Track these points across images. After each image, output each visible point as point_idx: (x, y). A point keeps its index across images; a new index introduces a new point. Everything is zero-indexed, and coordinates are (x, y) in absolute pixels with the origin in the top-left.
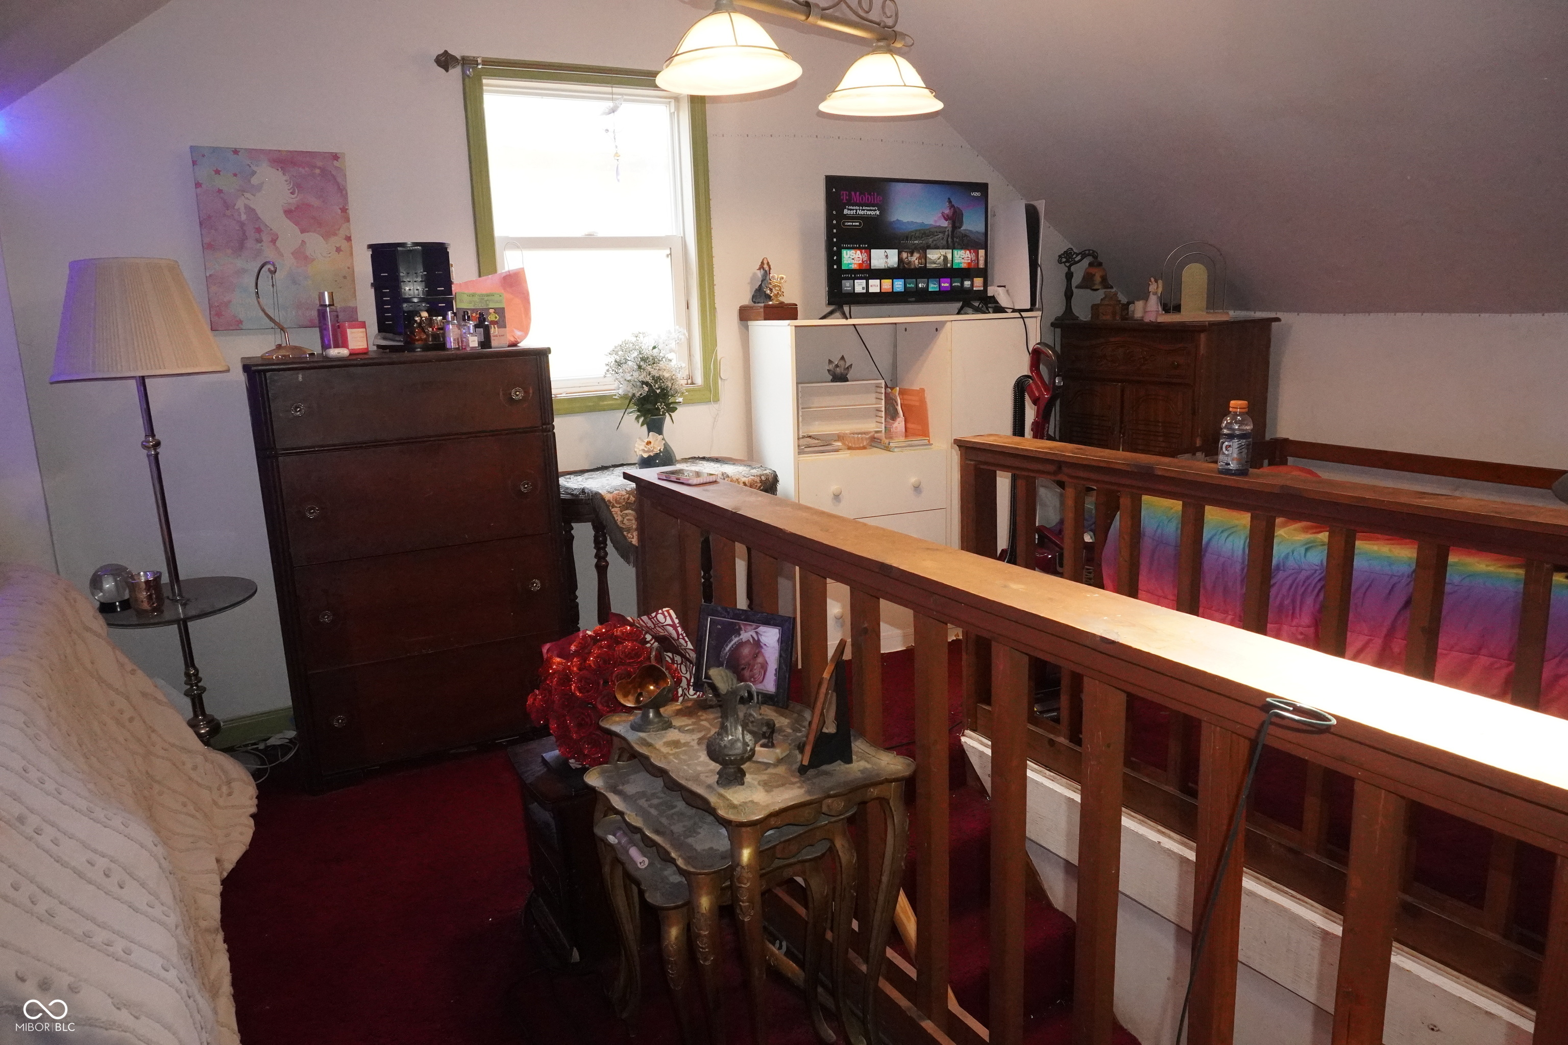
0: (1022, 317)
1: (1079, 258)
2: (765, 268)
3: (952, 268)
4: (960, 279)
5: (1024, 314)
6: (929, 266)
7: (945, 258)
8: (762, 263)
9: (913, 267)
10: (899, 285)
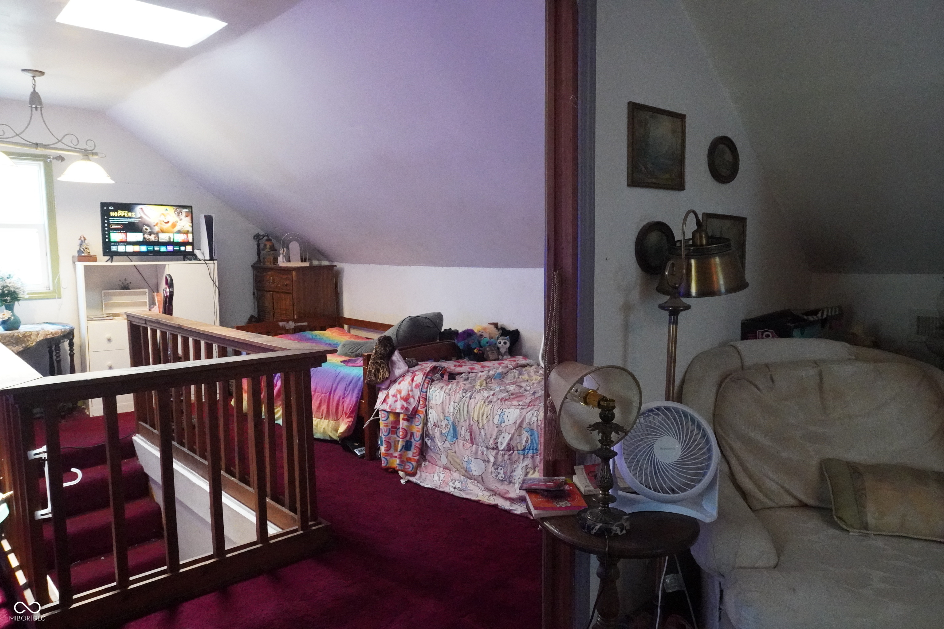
0: (206, 263)
1: (262, 237)
2: (83, 240)
3: (173, 242)
4: (178, 246)
5: (207, 262)
6: (160, 240)
7: (170, 238)
8: (81, 237)
9: (151, 241)
10: (144, 248)
